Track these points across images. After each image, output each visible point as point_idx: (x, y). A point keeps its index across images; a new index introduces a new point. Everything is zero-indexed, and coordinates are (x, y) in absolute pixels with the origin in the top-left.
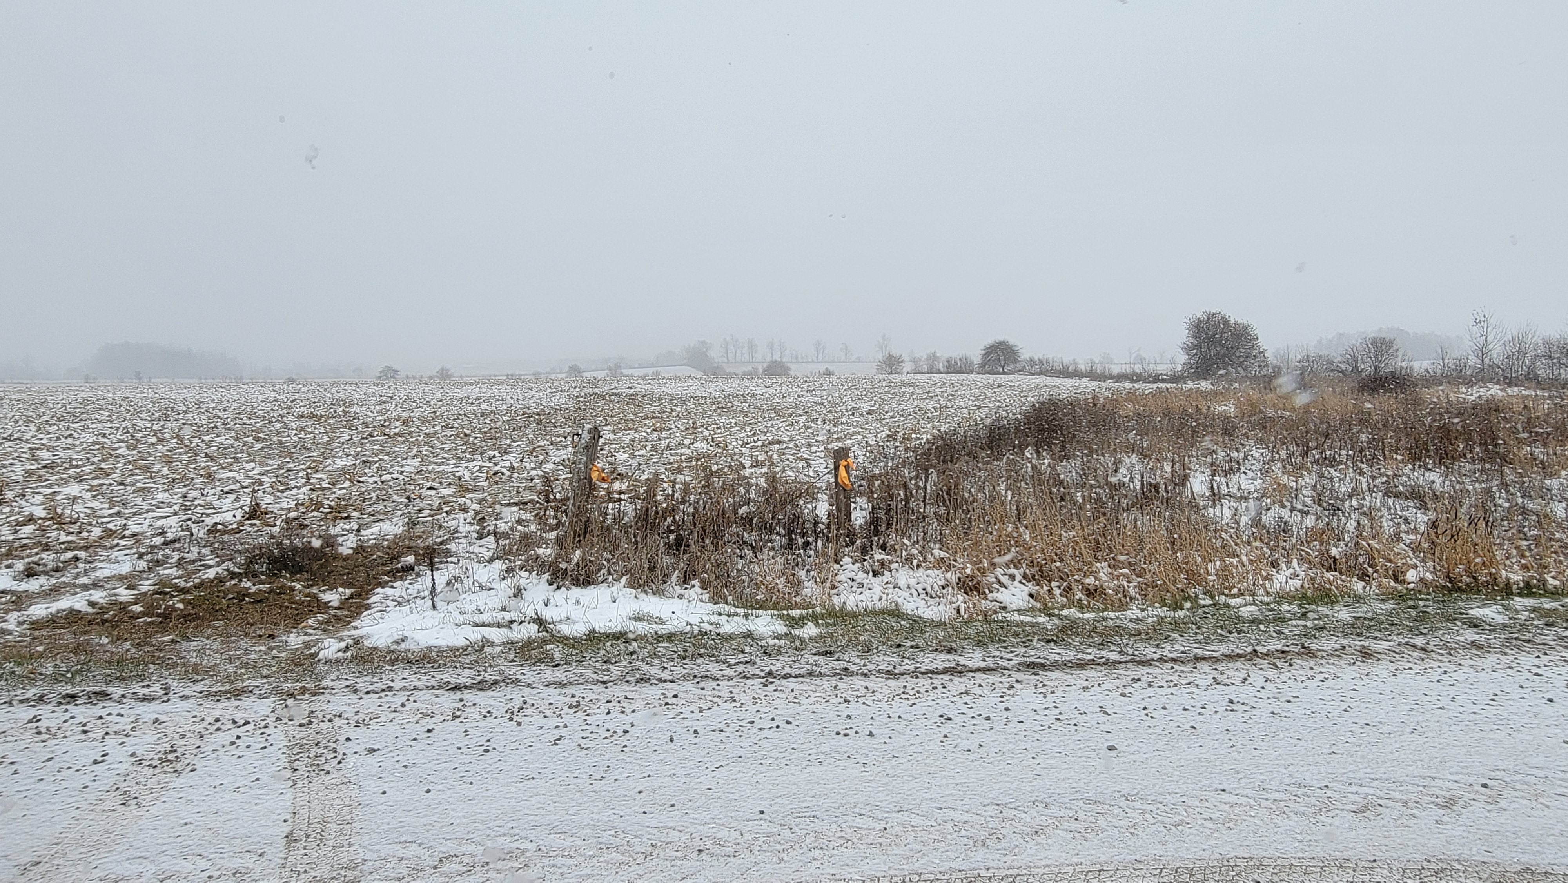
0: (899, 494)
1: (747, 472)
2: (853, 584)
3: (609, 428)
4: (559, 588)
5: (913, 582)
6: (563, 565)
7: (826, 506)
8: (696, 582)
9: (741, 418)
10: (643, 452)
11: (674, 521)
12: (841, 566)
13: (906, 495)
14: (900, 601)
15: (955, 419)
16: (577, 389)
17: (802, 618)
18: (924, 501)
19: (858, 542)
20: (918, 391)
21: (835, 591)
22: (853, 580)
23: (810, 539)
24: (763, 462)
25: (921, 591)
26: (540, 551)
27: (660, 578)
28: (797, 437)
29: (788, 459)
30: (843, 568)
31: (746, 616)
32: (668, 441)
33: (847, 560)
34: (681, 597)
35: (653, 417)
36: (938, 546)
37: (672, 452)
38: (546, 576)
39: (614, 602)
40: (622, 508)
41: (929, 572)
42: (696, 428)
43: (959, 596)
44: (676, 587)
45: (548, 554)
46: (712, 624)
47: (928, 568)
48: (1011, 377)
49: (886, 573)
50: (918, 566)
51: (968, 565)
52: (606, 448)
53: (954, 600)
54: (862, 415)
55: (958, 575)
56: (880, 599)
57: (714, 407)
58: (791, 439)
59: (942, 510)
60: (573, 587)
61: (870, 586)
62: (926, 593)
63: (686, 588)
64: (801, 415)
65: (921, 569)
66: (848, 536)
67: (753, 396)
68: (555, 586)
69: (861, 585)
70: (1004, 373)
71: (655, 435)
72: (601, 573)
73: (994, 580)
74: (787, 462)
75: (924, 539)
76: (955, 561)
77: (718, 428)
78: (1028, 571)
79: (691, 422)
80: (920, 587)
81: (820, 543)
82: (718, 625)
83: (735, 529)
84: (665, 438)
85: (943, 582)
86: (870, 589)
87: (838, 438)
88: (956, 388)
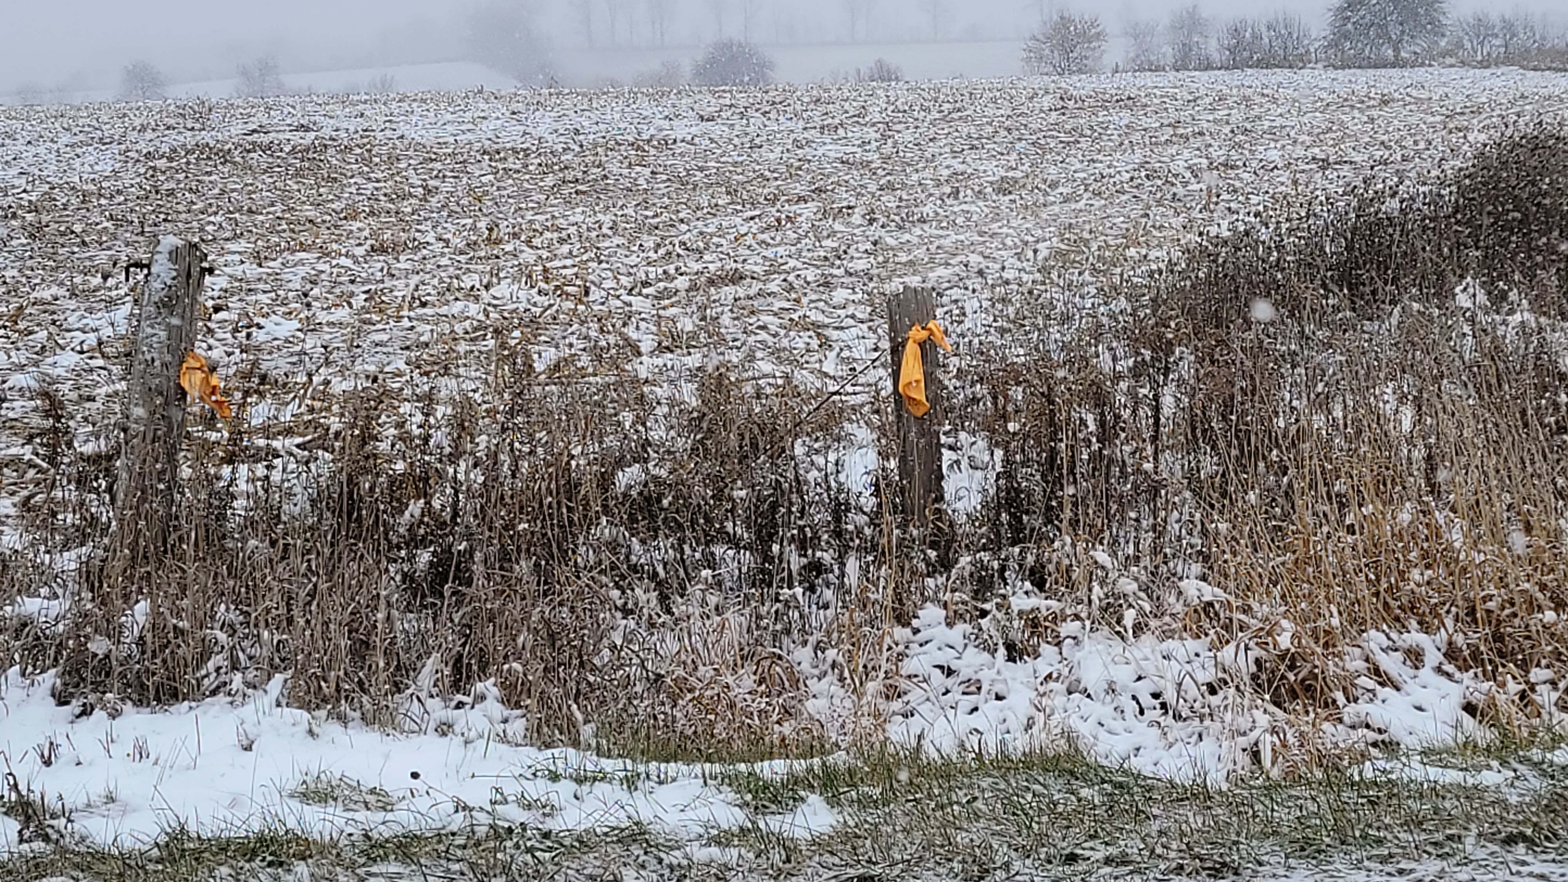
0: (1083, 422)
1: (644, 367)
2: (950, 682)
3: (241, 245)
4: (86, 711)
5: (1123, 675)
6: (99, 646)
7: (870, 459)
8: (488, 686)
9: (630, 211)
10: (342, 314)
11: (428, 509)
12: (916, 631)
13: (1102, 423)
14: (1084, 729)
15: (1254, 199)
16: (149, 135)
17: (794, 782)
18: (1155, 439)
19: (965, 560)
20: (1145, 122)
21: (897, 705)
22: (949, 672)
23: (827, 557)
24: (694, 336)
25: (1147, 701)
26: (31, 606)
27: (383, 676)
28: (792, 263)
29: (763, 328)
30: (920, 637)
31: (630, 782)
32: (415, 279)
33: (931, 614)
34: (444, 729)
35: (372, 213)
36: (1196, 568)
37: (428, 311)
38: (50, 678)
39: (248, 748)
40: (276, 476)
41: (1172, 645)
42: (498, 242)
43: (1258, 714)
44: (430, 703)
45: (53, 614)
46: (529, 807)
47: (1167, 634)
48: (1419, 74)
49: (1047, 650)
50: (1139, 629)
51: (1285, 623)
52: (234, 302)
53: (1243, 723)
54: (980, 194)
55: (1256, 652)
56: (1029, 727)
57: (550, 180)
58: (774, 268)
59: (1208, 465)
60: (128, 707)
61: (999, 688)
62: (1164, 706)
63: (460, 705)
64: (801, 199)
65: (1147, 639)
66: (934, 545)
67: (665, 144)
68: (75, 706)
69: (974, 686)
70: (1397, 63)
71: (378, 263)
72: (211, 665)
73: (1361, 665)
74: (763, 335)
75: (1155, 550)
76: (1247, 610)
77: (561, 241)
78: (1459, 639)
79: (482, 225)
80: (1144, 690)
81: (852, 565)
82: (549, 810)
83: (604, 530)
84: (407, 274)
85: (1209, 675)
86: (999, 698)
87: (911, 263)
88: (1257, 110)
